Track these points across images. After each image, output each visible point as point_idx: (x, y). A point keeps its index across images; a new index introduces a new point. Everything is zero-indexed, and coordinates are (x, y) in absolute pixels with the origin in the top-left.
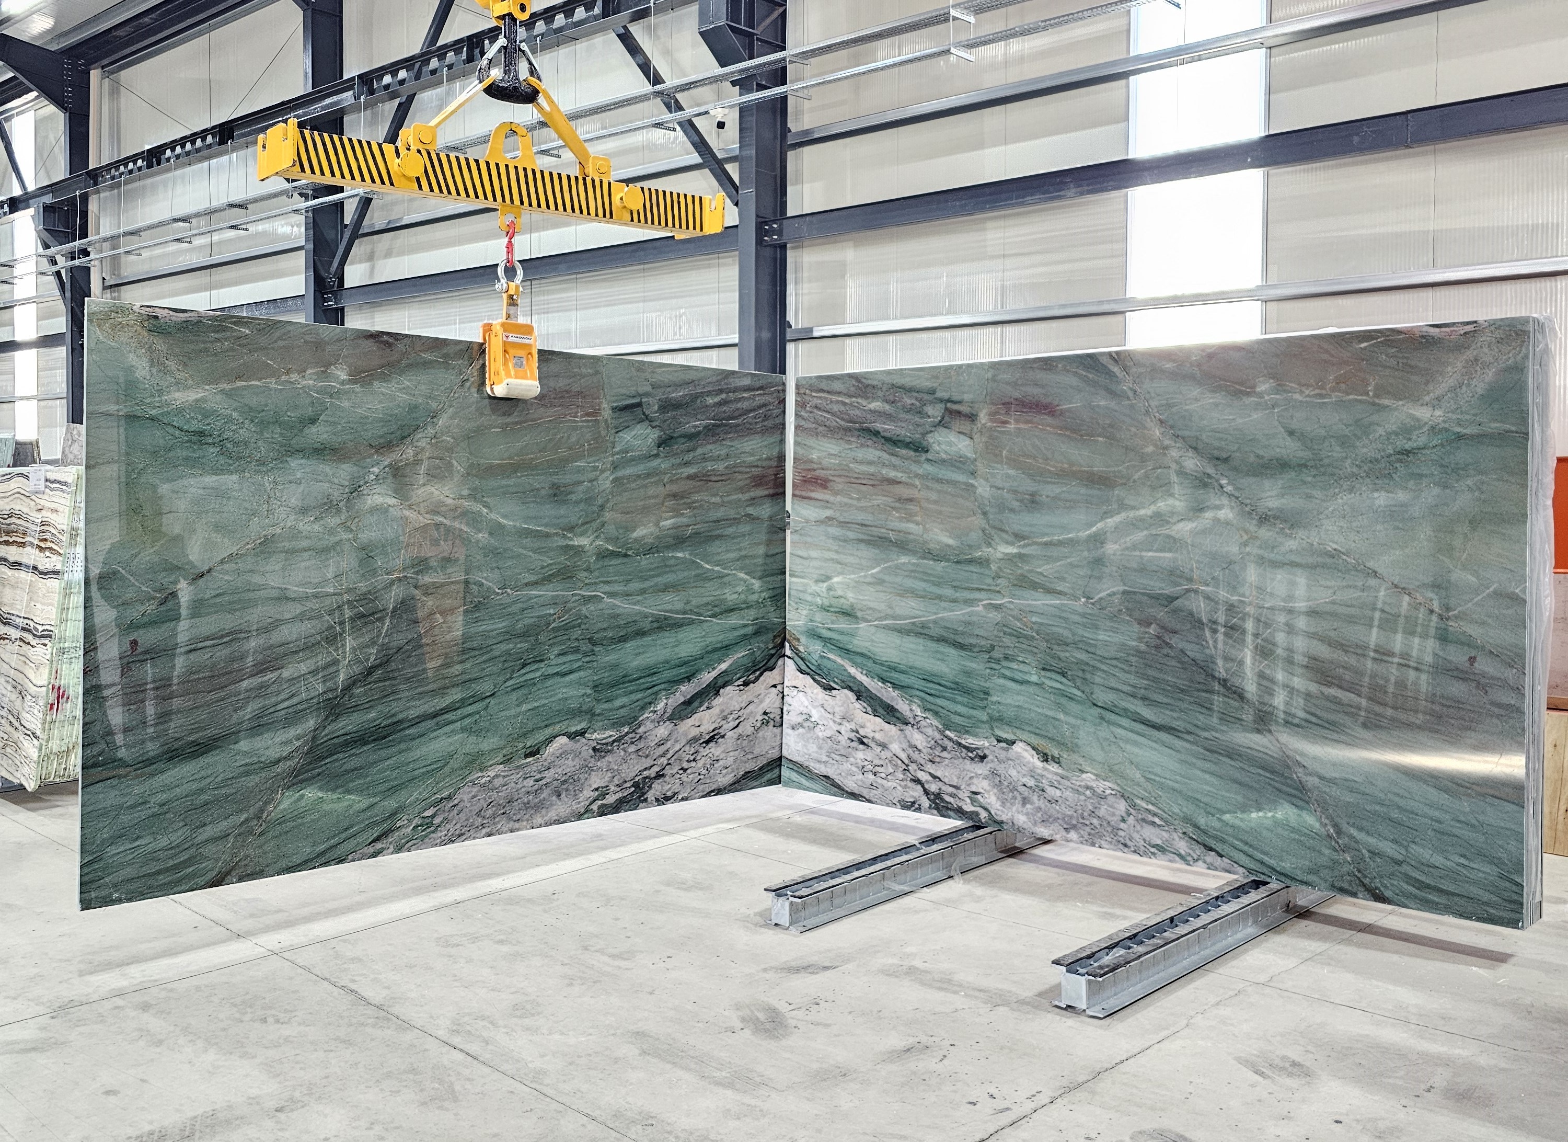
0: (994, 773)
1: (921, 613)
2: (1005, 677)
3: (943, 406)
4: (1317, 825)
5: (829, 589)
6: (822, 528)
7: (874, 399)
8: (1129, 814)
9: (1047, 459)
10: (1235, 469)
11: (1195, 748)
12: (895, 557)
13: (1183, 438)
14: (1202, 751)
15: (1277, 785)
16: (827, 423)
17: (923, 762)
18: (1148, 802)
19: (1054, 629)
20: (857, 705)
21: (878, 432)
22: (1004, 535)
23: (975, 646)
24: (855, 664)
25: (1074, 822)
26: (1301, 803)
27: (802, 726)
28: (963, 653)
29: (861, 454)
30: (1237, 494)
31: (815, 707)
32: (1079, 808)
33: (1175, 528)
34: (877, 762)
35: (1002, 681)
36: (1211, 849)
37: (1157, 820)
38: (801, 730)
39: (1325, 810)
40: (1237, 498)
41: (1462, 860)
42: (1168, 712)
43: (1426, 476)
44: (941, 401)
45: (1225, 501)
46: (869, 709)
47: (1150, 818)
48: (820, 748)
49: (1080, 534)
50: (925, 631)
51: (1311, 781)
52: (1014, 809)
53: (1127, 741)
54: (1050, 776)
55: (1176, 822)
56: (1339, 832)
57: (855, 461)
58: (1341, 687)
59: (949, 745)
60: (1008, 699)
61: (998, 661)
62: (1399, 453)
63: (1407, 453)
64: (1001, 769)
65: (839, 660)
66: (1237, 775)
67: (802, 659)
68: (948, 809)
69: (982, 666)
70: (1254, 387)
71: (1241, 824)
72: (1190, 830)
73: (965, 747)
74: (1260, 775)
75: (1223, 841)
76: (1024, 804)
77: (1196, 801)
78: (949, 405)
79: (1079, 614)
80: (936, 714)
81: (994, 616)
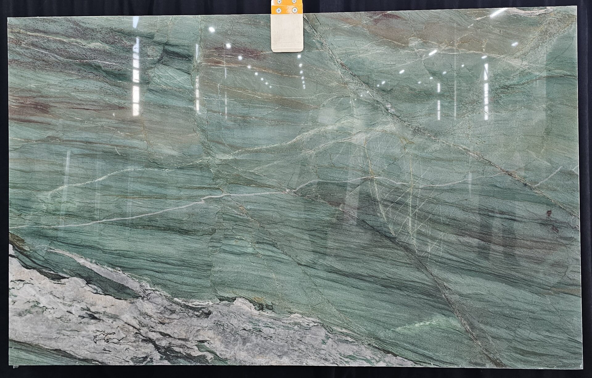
0: (218, 324)
1: (147, 210)
2: (225, 251)
3: (161, 48)
4: (459, 325)
5: (54, 197)
6: (44, 145)
7: (93, 39)
8: (328, 338)
9: (254, 90)
10: (396, 98)
11: (375, 286)
12: (121, 167)
13: (359, 76)
14: (380, 287)
15: (431, 303)
16: (45, 58)
17: (153, 325)
18: (342, 327)
19: (265, 212)
20: (88, 288)
21: (100, 67)
22: (221, 147)
23: (198, 231)
24: (85, 256)
25: (286, 350)
26: (448, 313)
27: (30, 312)
28: (187, 237)
29: (82, 84)
30: (398, 114)
31: (43, 295)
32: (289, 339)
33: (355, 138)
34: (110, 331)
35: (222, 255)
36: (389, 352)
37: (349, 339)
38: (29, 316)
39: (463, 315)
40: (398, 117)
41: (548, 334)
42: (354, 264)
43: (519, 102)
44: (159, 43)
45: (390, 118)
46: (99, 290)
47: (344, 338)
48: (50, 327)
49: (284, 144)
50: (153, 223)
51: (454, 298)
52: (236, 348)
53: (325, 287)
54: (265, 320)
55: (363, 338)
56: (473, 327)
57: (77, 90)
58: (471, 236)
59: (178, 308)
60: (228, 268)
61: (219, 241)
62: (502, 88)
63: (507, 87)
64: (224, 320)
65: (67, 254)
66: (405, 300)
67: (27, 256)
68: (178, 357)
69: (205, 246)
70: (407, 43)
71: (409, 332)
72: (373, 342)
73: (191, 308)
74: (420, 298)
75: (396, 345)
76: (244, 343)
77: (377, 322)
78: (166, 47)
79: (286, 201)
80: (164, 286)
81: (215, 207)
